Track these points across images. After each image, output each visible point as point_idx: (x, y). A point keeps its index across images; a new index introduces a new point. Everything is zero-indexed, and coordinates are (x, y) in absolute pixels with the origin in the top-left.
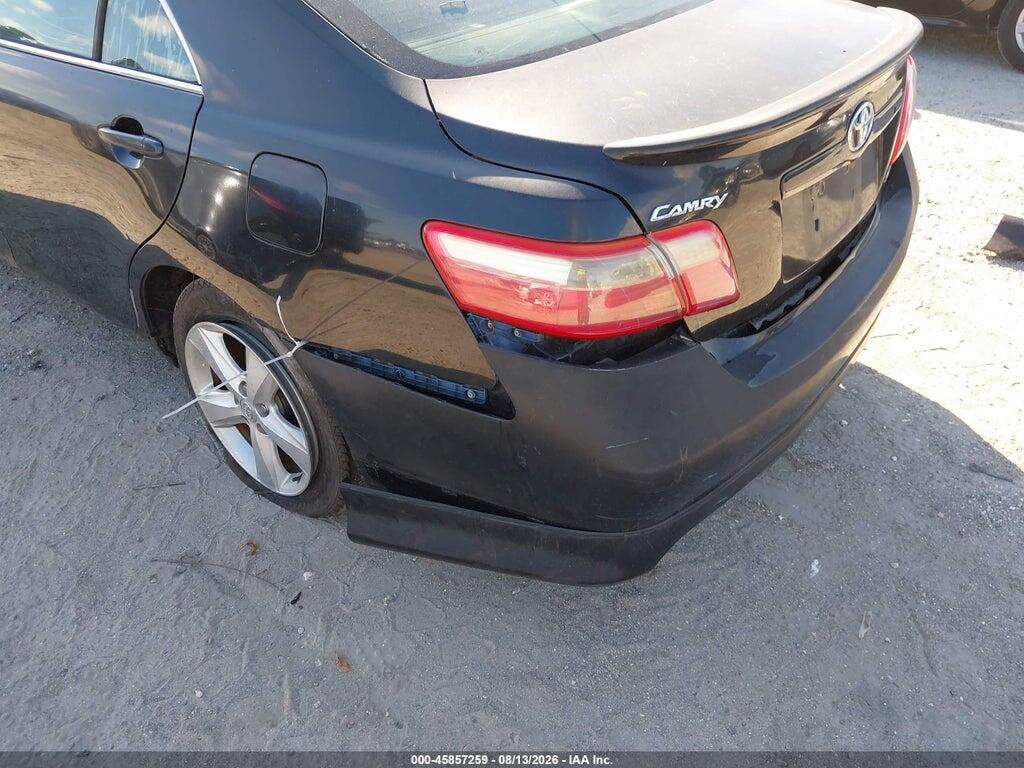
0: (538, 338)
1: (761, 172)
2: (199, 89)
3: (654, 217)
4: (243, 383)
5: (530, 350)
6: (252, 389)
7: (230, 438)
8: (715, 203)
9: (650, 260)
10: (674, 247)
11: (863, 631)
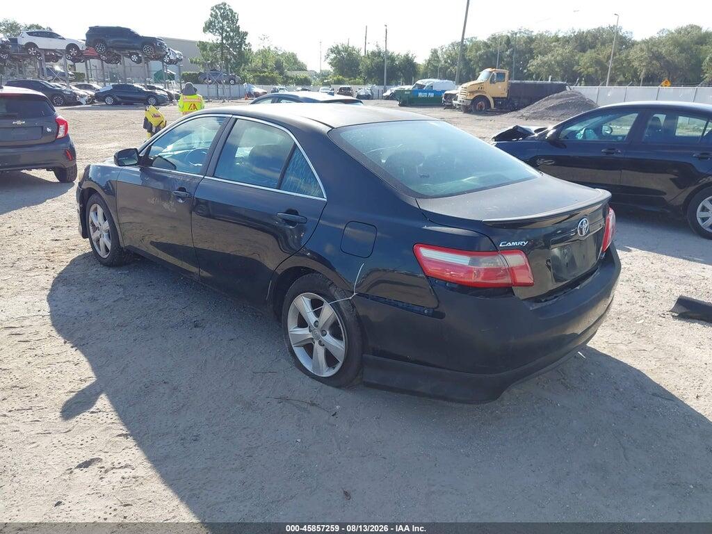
0: (456, 286)
1: (543, 244)
2: (326, 200)
3: (501, 245)
4: (316, 321)
5: (452, 289)
6: (321, 324)
7: (300, 353)
8: (523, 244)
9: (498, 261)
10: (508, 257)
11: (595, 445)
